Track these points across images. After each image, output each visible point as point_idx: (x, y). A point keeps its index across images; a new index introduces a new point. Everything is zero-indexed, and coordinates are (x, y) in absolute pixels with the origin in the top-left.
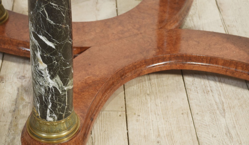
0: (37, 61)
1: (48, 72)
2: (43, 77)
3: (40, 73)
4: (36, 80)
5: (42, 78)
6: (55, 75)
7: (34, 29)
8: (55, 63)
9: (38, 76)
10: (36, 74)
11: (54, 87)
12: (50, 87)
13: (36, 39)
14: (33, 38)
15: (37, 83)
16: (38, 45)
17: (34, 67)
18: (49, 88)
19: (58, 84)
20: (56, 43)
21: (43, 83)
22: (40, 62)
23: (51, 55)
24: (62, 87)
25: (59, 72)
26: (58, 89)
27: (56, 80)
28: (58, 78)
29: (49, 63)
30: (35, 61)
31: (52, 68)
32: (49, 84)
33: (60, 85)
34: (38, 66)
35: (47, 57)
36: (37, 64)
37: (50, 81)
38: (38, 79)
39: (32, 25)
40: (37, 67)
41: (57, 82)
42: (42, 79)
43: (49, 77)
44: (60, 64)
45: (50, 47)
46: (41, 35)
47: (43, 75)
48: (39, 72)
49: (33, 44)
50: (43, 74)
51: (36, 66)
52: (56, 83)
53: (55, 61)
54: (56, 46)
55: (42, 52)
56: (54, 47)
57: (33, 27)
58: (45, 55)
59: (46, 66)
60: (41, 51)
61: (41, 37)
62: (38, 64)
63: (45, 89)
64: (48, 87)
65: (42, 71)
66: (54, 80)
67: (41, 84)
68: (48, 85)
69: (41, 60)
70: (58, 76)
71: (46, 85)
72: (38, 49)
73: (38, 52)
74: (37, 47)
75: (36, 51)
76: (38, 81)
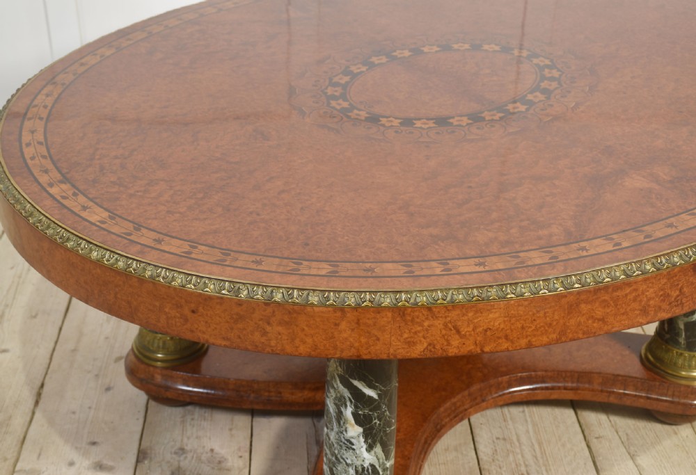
0: (344, 423)
1: (363, 440)
2: (354, 450)
3: (348, 444)
4: (339, 456)
5: (351, 451)
6: (374, 444)
7: (343, 370)
8: (376, 423)
9: (344, 448)
10: (341, 446)
11: (372, 466)
12: (365, 466)
13: (345, 387)
14: (340, 385)
15: (342, 460)
16: (350, 396)
17: (337, 433)
18: (363, 469)
19: (378, 459)
20: (381, 390)
21: (352, 461)
22: (351, 424)
23: (370, 410)
24: (383, 463)
25: (382, 438)
26: (377, 467)
27: (375, 453)
28: (378, 449)
29: (366, 425)
30: (340, 424)
31: (371, 433)
32: (363, 461)
33: (381, 461)
34: (346, 431)
35: (364, 415)
36: (343, 429)
37: (366, 455)
38: (344, 454)
39: (338, 364)
40: (344, 433)
41: (377, 457)
42: (352, 454)
43: (364, 450)
44: (384, 424)
45: (370, 398)
46: (356, 379)
47: (353, 447)
48: (346, 442)
49: (338, 395)
50: (353, 444)
51: (342, 433)
52: (375, 458)
53: (376, 421)
54: (379, 395)
55: (356, 407)
56: (376, 396)
57: (341, 367)
58: (360, 412)
59: (360, 430)
60: (354, 405)
61: (356, 383)
62: (346, 428)
63: (356, 470)
64: (362, 465)
65: (353, 440)
66: (373, 452)
67: (349, 461)
68: (362, 463)
69: (353, 422)
70: (378, 445)
71: (359, 463)
72: (348, 404)
73: (349, 407)
74: (347, 399)
75: (344, 406)
76: (344, 457)
